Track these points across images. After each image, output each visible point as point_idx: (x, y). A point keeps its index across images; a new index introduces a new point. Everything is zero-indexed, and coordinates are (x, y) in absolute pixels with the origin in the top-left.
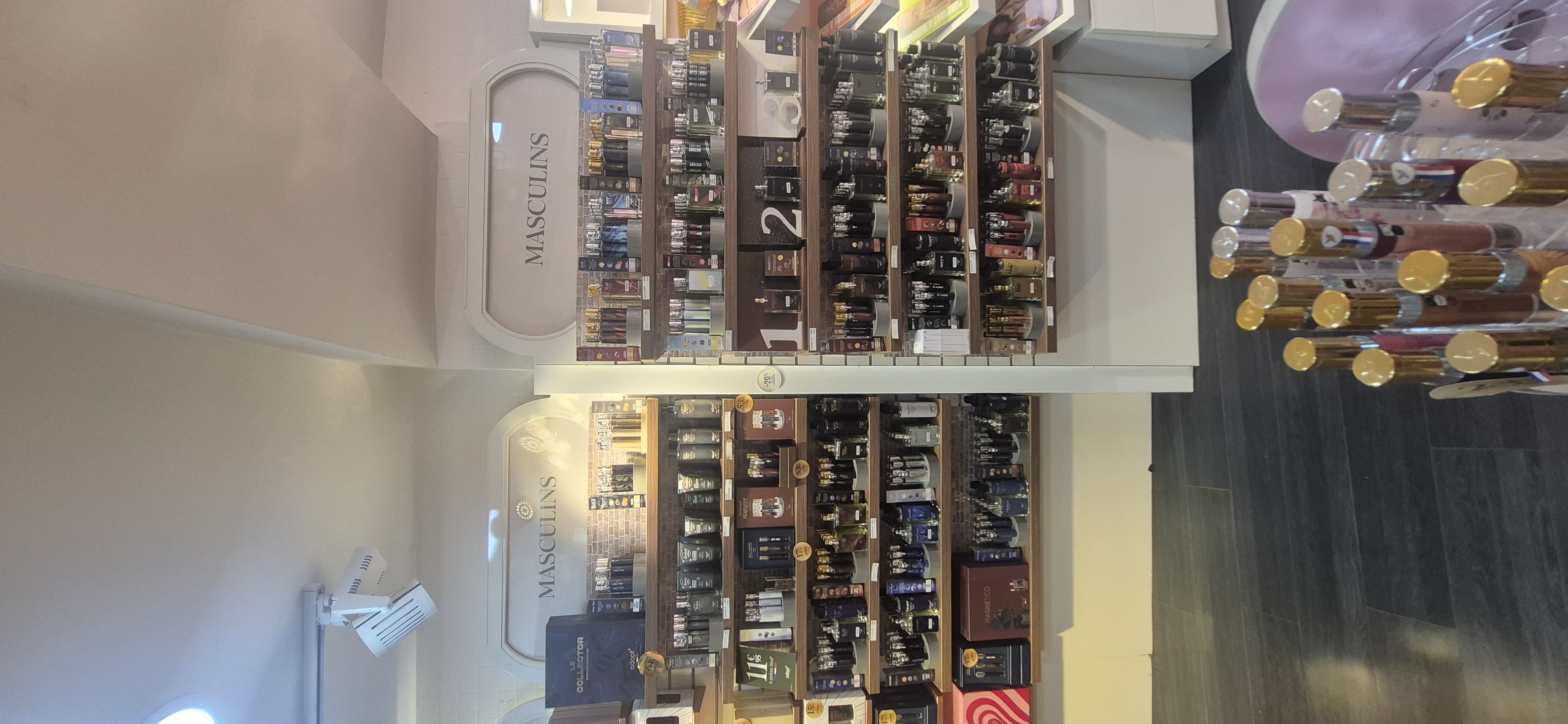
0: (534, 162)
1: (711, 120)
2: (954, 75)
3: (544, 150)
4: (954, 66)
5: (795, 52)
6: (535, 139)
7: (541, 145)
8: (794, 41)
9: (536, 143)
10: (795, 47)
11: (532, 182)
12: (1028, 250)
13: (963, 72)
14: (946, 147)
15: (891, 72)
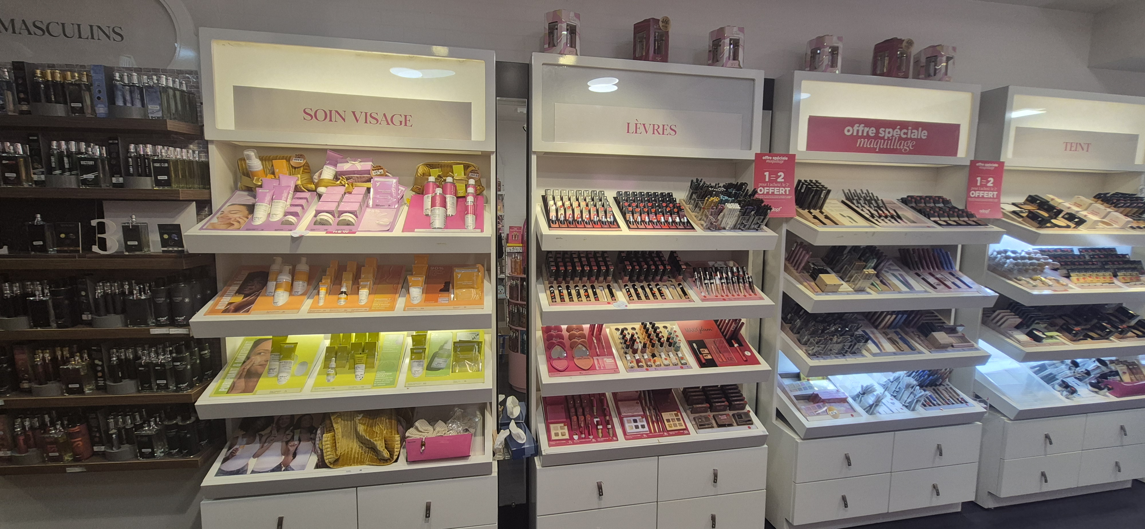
0: (95, 29)
1: (85, 176)
2: (158, 385)
3: (109, 37)
4: (167, 384)
5: (165, 249)
6: (117, 30)
7: (113, 35)
8: (176, 249)
9: (114, 31)
10: (171, 249)
11: (76, 27)
12: (8, 452)
13: (163, 393)
14: (102, 379)
15: (149, 331)
